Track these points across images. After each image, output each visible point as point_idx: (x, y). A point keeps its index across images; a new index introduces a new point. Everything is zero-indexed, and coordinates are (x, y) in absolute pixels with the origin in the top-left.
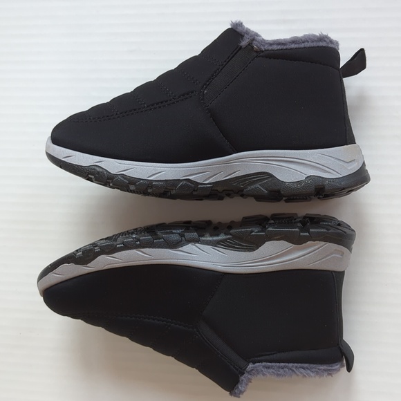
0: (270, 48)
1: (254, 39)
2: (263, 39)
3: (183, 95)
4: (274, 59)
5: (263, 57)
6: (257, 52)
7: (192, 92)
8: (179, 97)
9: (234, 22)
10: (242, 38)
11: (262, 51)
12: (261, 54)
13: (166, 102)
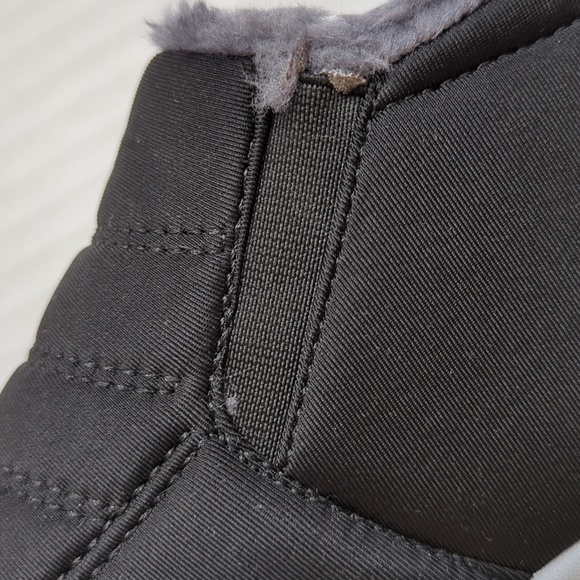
0: (408, 40)
1: (308, 45)
2: (351, 20)
3: (142, 478)
4: (455, 76)
5: (396, 98)
6: (357, 92)
7: (174, 442)
8: (129, 499)
9: (158, 18)
10: (253, 70)
11: (382, 75)
12: (385, 90)
13: (82, 551)
